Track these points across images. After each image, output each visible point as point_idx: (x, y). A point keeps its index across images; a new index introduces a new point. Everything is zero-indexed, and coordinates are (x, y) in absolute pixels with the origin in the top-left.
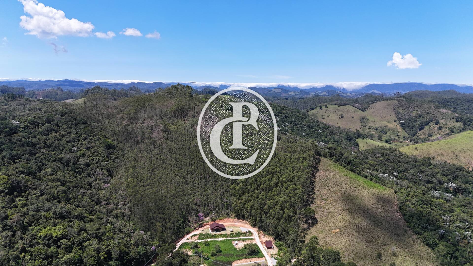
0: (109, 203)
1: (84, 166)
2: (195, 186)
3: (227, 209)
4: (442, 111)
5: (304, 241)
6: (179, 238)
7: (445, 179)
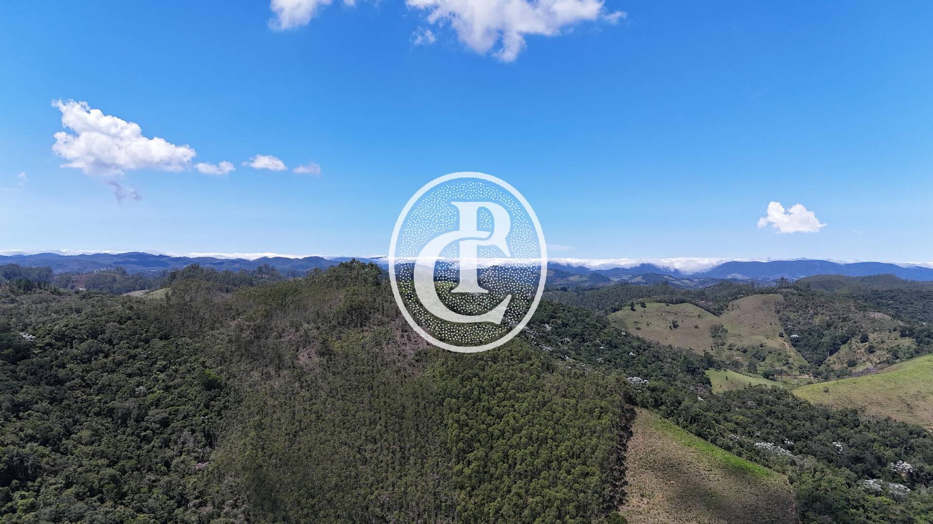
0: (203, 504)
1: (158, 426)
2: (381, 467)
3: (447, 516)
4: (872, 316)
7: (889, 453)
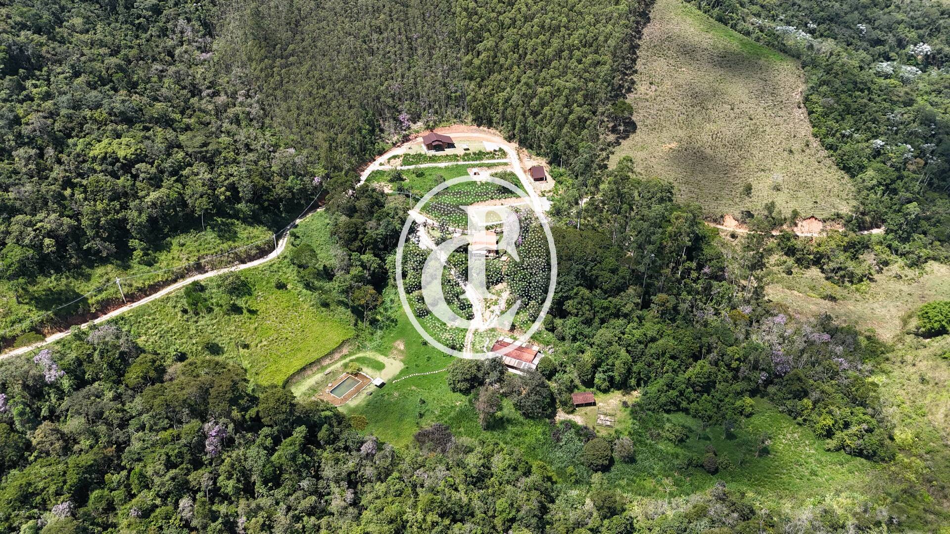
0: (216, 94)
1: (150, 13)
2: (389, 58)
3: (457, 106)
5: (606, 167)
6: (364, 162)
